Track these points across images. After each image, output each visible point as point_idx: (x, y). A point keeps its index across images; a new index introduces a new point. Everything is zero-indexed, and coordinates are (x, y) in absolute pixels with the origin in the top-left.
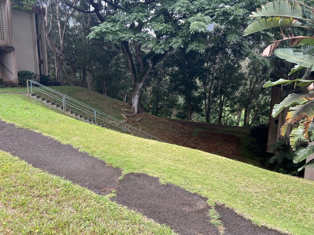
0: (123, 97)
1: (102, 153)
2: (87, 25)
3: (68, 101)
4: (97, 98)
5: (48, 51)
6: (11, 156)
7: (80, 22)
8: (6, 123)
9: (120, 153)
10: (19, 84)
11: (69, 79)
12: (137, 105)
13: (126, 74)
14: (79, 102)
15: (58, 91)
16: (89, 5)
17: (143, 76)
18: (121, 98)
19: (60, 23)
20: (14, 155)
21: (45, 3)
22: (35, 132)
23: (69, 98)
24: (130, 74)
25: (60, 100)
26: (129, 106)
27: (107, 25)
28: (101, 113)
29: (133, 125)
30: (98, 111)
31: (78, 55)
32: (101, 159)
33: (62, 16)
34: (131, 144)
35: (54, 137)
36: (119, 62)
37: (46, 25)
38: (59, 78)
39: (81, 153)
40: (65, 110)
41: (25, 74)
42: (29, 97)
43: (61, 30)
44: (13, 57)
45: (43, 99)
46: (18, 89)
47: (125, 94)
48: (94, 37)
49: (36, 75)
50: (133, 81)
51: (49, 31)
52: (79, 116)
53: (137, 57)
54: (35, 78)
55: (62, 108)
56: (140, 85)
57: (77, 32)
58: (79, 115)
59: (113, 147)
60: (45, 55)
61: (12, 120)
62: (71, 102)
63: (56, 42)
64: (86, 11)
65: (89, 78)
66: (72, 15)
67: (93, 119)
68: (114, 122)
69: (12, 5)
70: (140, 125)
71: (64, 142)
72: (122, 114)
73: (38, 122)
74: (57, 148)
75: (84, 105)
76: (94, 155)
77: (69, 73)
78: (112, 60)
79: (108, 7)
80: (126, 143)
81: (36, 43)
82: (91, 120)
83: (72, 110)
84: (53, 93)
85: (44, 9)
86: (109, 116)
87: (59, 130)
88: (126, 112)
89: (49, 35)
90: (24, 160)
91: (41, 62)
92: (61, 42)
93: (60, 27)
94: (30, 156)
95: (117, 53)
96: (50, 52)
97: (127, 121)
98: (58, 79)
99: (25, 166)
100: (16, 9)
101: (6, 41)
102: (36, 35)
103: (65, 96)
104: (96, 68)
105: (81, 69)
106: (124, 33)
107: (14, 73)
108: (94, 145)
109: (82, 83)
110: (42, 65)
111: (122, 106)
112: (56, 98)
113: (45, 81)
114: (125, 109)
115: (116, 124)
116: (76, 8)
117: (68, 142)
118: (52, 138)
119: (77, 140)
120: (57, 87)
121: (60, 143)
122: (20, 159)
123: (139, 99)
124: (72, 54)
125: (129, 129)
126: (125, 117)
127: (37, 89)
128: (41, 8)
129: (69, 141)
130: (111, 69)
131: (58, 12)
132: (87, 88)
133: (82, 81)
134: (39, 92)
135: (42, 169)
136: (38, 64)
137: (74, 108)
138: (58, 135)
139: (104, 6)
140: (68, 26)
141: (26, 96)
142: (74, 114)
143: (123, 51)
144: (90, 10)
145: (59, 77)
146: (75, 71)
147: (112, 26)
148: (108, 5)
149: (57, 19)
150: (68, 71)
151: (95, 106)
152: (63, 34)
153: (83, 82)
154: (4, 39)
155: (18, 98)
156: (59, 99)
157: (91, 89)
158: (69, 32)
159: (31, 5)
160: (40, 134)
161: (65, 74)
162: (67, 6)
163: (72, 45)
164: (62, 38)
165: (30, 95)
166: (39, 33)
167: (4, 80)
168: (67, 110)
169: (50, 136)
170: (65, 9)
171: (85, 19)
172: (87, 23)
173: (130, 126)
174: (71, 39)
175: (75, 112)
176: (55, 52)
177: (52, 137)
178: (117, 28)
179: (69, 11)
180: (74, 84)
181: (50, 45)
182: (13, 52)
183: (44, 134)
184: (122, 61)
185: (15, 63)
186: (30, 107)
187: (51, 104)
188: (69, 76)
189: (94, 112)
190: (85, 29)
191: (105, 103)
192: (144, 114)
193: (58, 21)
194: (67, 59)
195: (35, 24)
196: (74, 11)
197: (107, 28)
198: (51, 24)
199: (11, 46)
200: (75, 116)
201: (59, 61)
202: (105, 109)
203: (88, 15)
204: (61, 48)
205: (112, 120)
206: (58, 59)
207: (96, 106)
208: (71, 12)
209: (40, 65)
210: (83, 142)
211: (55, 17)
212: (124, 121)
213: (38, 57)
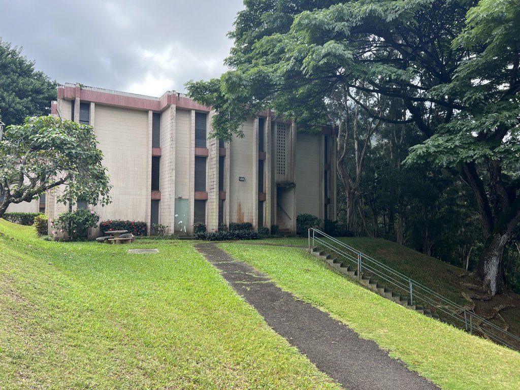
0: (462, 260)
1: (433, 370)
2: (398, 142)
3: (365, 263)
4: (413, 260)
5: (338, 185)
6: (288, 345)
7: (389, 139)
8: (282, 290)
9: (472, 378)
10: (298, 233)
11: (367, 225)
12: (496, 277)
13: (470, 217)
14: (382, 265)
15: (349, 245)
16: (403, 111)
17: (509, 221)
18: (459, 260)
19: (358, 144)
20: (292, 342)
21: (339, 119)
22: (319, 310)
23: (366, 257)
24: (477, 217)
25: (353, 259)
26: (478, 279)
27: (438, 139)
28: (421, 287)
29: (488, 318)
30: (416, 284)
31: (383, 188)
32: (433, 380)
33: (360, 133)
34: (495, 362)
35: (347, 323)
36: (456, 196)
37: (338, 148)
38: (352, 225)
39: (394, 360)
40: (361, 277)
41: (306, 220)
42: (310, 252)
43: (358, 154)
44: (293, 196)
45: (328, 258)
46: (296, 240)
47: (467, 254)
48: (415, 161)
49: (320, 220)
50: (485, 232)
51: (342, 157)
52: (383, 290)
53: (495, 186)
54: (318, 224)
55: (356, 274)
56: (503, 239)
57: (382, 153)
58: (382, 287)
59: (455, 360)
60: (333, 190)
61: (290, 287)
62: (370, 263)
63: (350, 171)
64: (399, 120)
65: (399, 225)
66: (377, 130)
67: (406, 297)
68: (446, 307)
69: (298, 128)
70: (504, 320)
71: (363, 334)
72: (463, 294)
73: (323, 294)
74: (352, 343)
75: (391, 271)
76: (419, 370)
77: (366, 217)
78: (442, 194)
79: (436, 109)
80: (484, 357)
81: (324, 175)
82: (403, 299)
83: (371, 278)
84: (343, 249)
85: (337, 127)
86: (437, 295)
87: (355, 311)
88: (472, 289)
89: (341, 163)
90: (305, 355)
91: (328, 201)
92: (358, 171)
93: (357, 149)
94: (313, 350)
95: (451, 182)
96: (340, 186)
97: (473, 308)
98: (350, 227)
99: (306, 365)
100: (302, 132)
101: (287, 176)
102: (324, 164)
103: (360, 255)
104: (412, 208)
105: (386, 210)
106: (470, 150)
107: (292, 218)
108: (416, 349)
109: (388, 234)
110: (328, 206)
111: (463, 277)
112: (347, 256)
113: (331, 229)
114: (469, 285)
115: (451, 312)
116: (383, 119)
117: (371, 336)
118: (345, 325)
119: (385, 335)
120: (349, 238)
121: (356, 335)
122: (299, 352)
123: (499, 265)
124: (374, 187)
125: (480, 326)
126: (468, 299)
127: (321, 242)
128: (334, 126)
129: (371, 334)
130: (439, 210)
131: (355, 129)
132: (395, 241)
133: (387, 230)
134: (323, 246)
135: (331, 377)
136: (324, 205)
137: (374, 275)
138: (353, 320)
139: (429, 109)
140: (369, 147)
141: (306, 251)
142: (375, 286)
143: (465, 178)
144: (405, 118)
145: (352, 223)
146: (376, 214)
147: (447, 141)
148: (435, 106)
149: (353, 139)
150: (365, 213)
151: (410, 274)
152: (361, 159)
153: (389, 230)
154: (284, 173)
155: (296, 254)
156: (351, 258)
157: (402, 244)
158: (370, 155)
159: (321, 125)
160: (327, 315)
161: (361, 218)
162: (369, 118)
163: (374, 173)
164: (359, 165)
165: (312, 250)
166: (328, 161)
167: (280, 227)
168: (363, 278)
169: (341, 320)
170: (366, 123)
171: (396, 132)
172: (399, 138)
173: (481, 320)
174: (372, 165)
175: (376, 281)
176: (348, 186)
177: (345, 322)
178: (457, 143)
179: (373, 124)
180: (375, 234)
181: (342, 176)
182: (293, 190)
183: (332, 315)
184: (460, 194)
185: (294, 204)
186: (313, 269)
187: (339, 265)
188: (366, 222)
189: (408, 284)
190: (395, 148)
191: (429, 269)
192: (513, 298)
193: (355, 141)
194: (365, 196)
195: (323, 148)
196: (379, 123)
197: (439, 146)
198: (345, 147)
199: (292, 182)
200: (376, 289)
201: (353, 198)
202: (429, 281)
203: (402, 125)
204: (357, 180)
205: (443, 303)
206: (351, 196)
207: (412, 273)
208: (375, 126)
209: (326, 205)
210: (396, 341)
211: (351, 136)
212: (466, 308)
213: (323, 194)
